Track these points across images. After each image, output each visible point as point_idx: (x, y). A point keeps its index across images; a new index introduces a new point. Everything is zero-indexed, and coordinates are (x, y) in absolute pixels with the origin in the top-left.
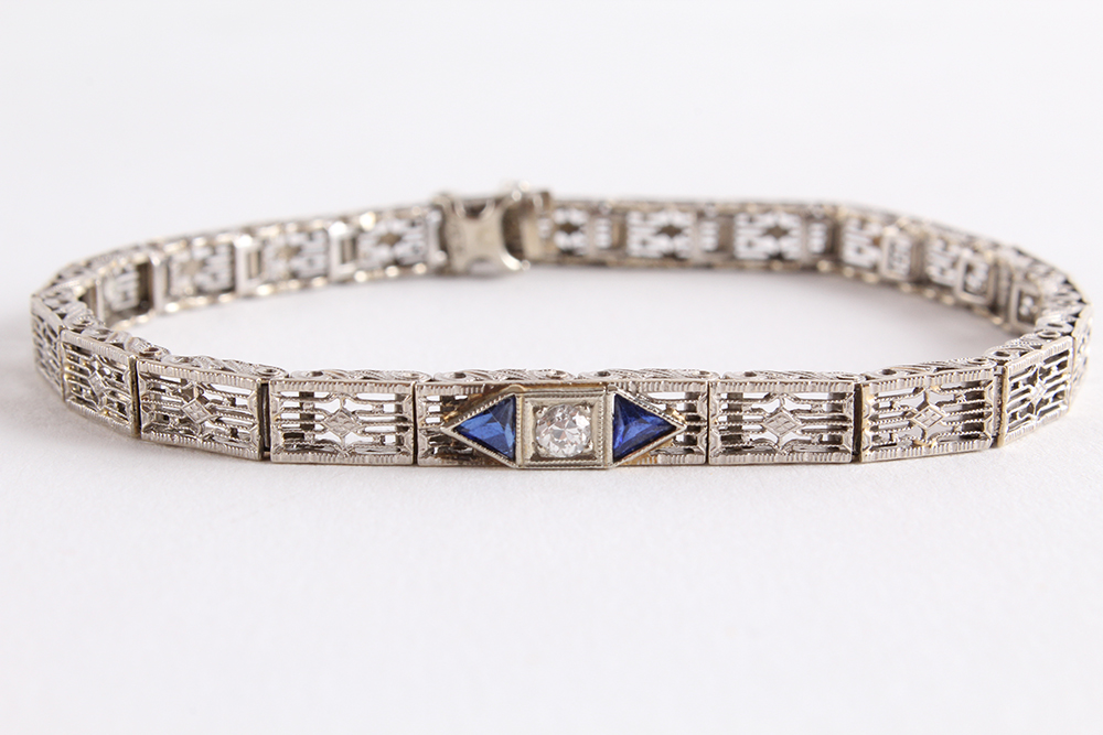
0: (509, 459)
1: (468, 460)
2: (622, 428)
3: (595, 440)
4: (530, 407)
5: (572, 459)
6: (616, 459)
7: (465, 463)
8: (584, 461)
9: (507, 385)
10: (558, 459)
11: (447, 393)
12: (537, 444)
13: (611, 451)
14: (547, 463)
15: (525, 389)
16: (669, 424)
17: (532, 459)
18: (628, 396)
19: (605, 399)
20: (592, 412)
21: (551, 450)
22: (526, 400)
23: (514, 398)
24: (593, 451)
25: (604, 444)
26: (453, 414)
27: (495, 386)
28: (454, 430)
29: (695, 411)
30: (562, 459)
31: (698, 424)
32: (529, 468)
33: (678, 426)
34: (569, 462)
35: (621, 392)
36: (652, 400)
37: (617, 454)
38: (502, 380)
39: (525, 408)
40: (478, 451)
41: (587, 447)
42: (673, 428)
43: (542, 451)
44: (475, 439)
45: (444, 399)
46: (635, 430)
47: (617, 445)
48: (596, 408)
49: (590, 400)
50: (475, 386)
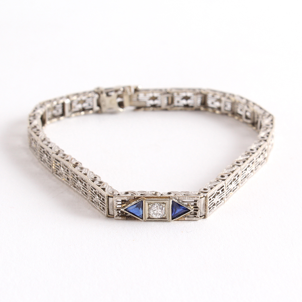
0: (141, 218)
1: (129, 218)
2: (174, 210)
3: (166, 214)
4: (147, 204)
5: (160, 219)
6: (173, 219)
7: (128, 219)
8: (163, 219)
9: (140, 197)
10: (155, 219)
11: (123, 199)
12: (149, 214)
13: (171, 217)
14: (152, 220)
15: (145, 199)
16: (188, 209)
17: (148, 218)
18: (176, 201)
19: (169, 202)
20: (165, 206)
21: (154, 216)
22: (146, 202)
23: (142, 201)
24: (166, 216)
25: (169, 215)
26: (124, 205)
27: (137, 197)
28: (125, 210)
29: (196, 205)
30: (157, 219)
31: (197, 209)
32: (147, 221)
33: (191, 210)
34: (158, 220)
35: (174, 200)
36: (183, 202)
37: (173, 217)
38: (139, 195)
39: (146, 204)
40: (132, 216)
41: (164, 215)
42: (190, 210)
43: (150, 216)
44: (131, 213)
45: (122, 201)
46: (179, 211)
47: (173, 215)
48: (166, 204)
49: (165, 202)
50: (131, 197)
